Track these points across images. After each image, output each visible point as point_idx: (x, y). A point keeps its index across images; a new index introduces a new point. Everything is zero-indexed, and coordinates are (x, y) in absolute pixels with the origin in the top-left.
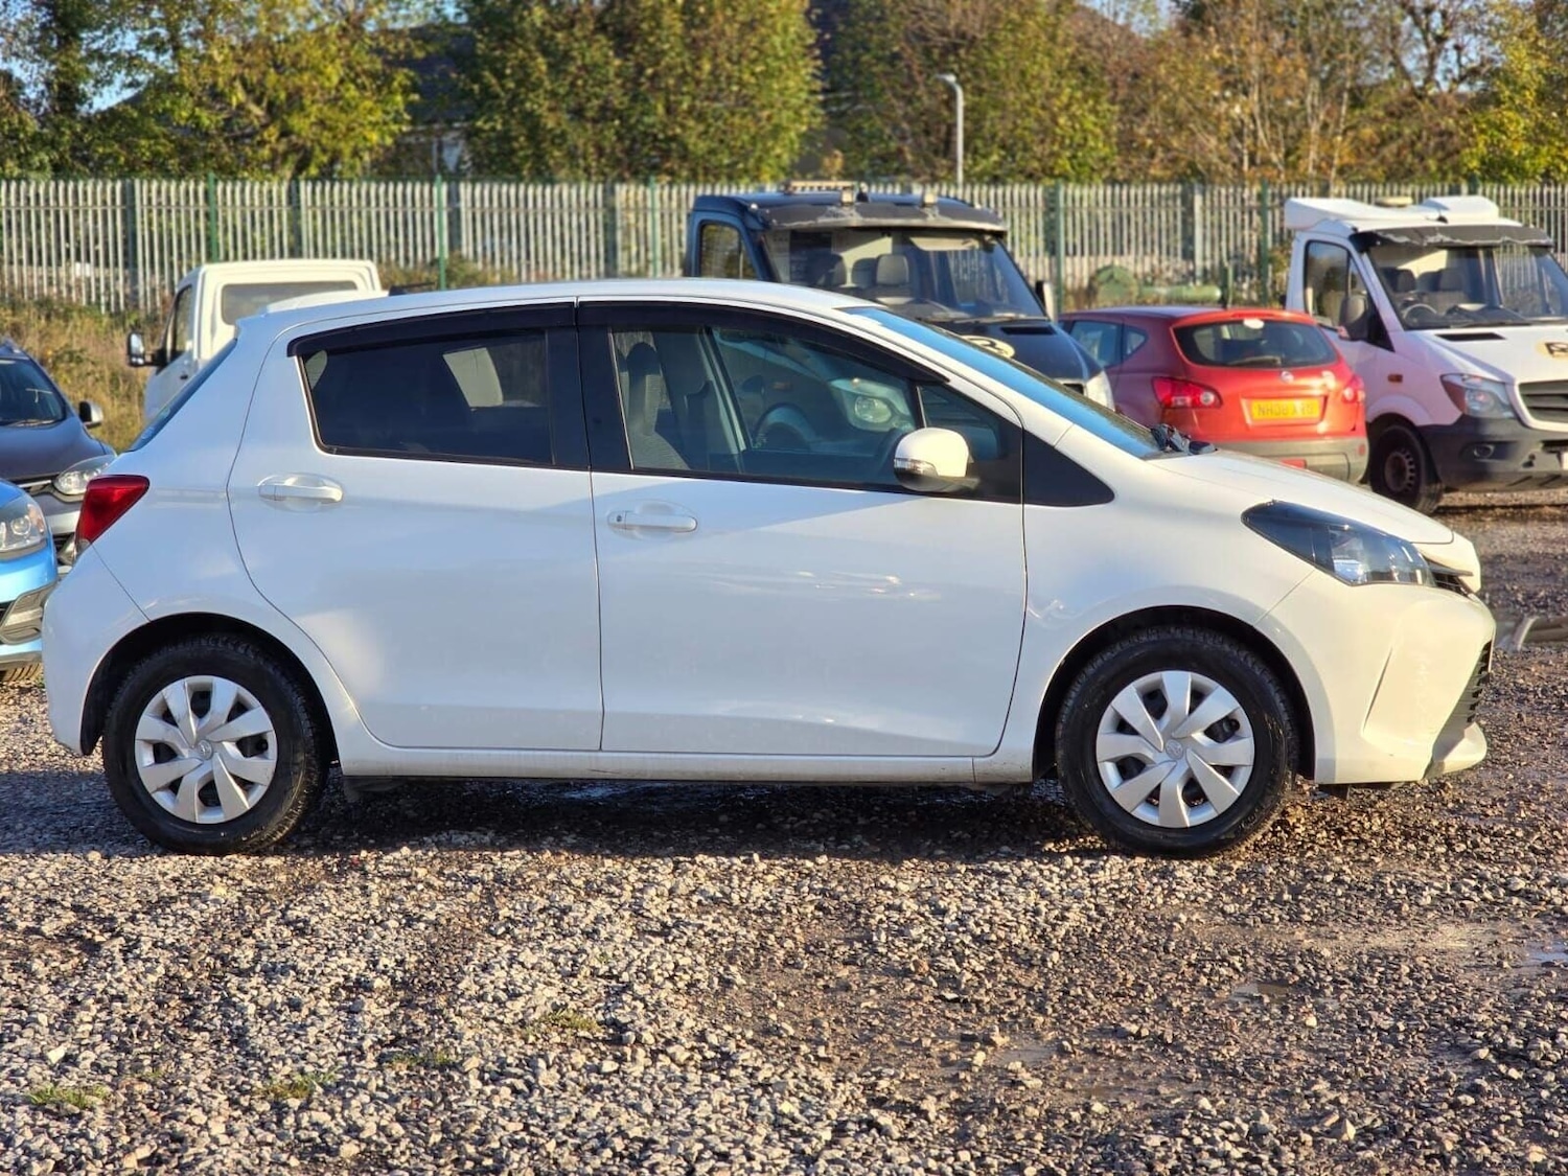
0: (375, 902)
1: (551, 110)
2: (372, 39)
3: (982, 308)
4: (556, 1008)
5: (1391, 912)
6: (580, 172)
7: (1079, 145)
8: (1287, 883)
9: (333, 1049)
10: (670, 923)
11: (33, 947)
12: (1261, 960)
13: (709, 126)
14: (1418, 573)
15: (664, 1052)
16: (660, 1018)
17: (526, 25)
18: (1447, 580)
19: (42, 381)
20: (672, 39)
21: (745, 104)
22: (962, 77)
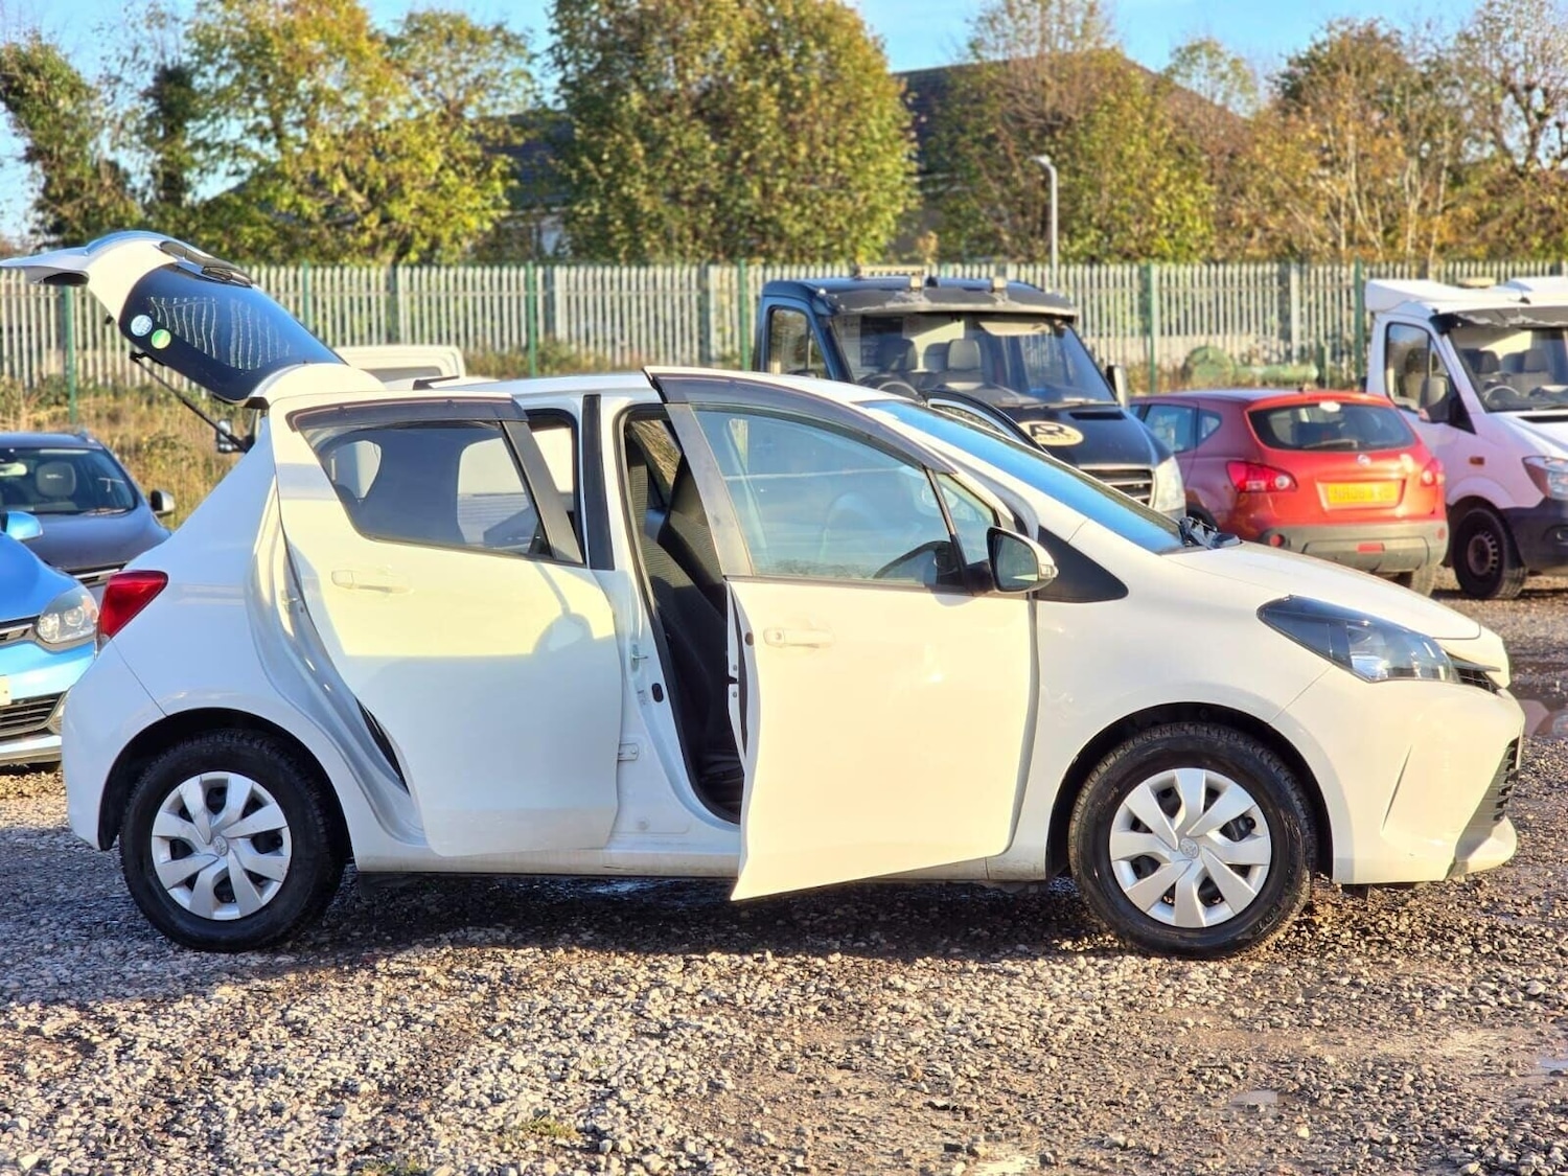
0: (377, 1002)
1: (648, 193)
2: (472, 125)
3: (1051, 393)
4: (538, 1114)
5: (1404, 1017)
6: (676, 254)
7: (1177, 225)
8: (1302, 985)
9: (307, 1156)
10: (669, 1025)
11: (29, 1048)
12: (1263, 1067)
13: (805, 208)
14: (1441, 669)
15: (638, 1161)
16: (641, 1125)
17: (624, 110)
18: (1473, 676)
19: (115, 472)
20: (769, 123)
21: (841, 186)
22: (1058, 158)
